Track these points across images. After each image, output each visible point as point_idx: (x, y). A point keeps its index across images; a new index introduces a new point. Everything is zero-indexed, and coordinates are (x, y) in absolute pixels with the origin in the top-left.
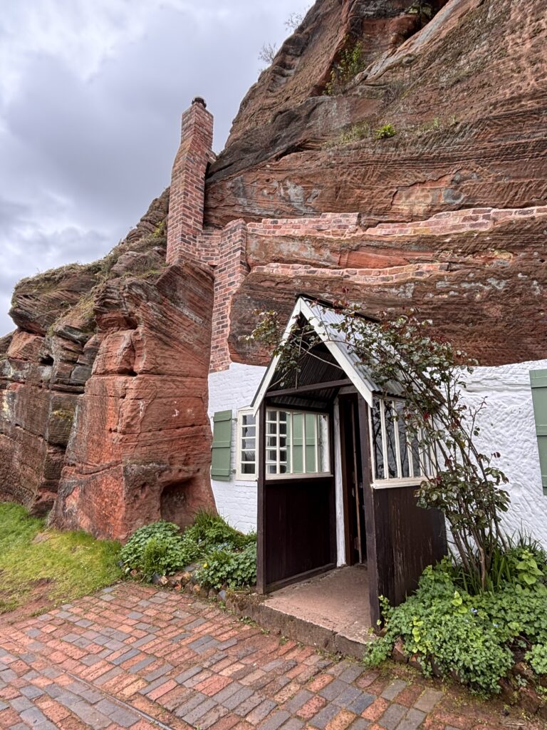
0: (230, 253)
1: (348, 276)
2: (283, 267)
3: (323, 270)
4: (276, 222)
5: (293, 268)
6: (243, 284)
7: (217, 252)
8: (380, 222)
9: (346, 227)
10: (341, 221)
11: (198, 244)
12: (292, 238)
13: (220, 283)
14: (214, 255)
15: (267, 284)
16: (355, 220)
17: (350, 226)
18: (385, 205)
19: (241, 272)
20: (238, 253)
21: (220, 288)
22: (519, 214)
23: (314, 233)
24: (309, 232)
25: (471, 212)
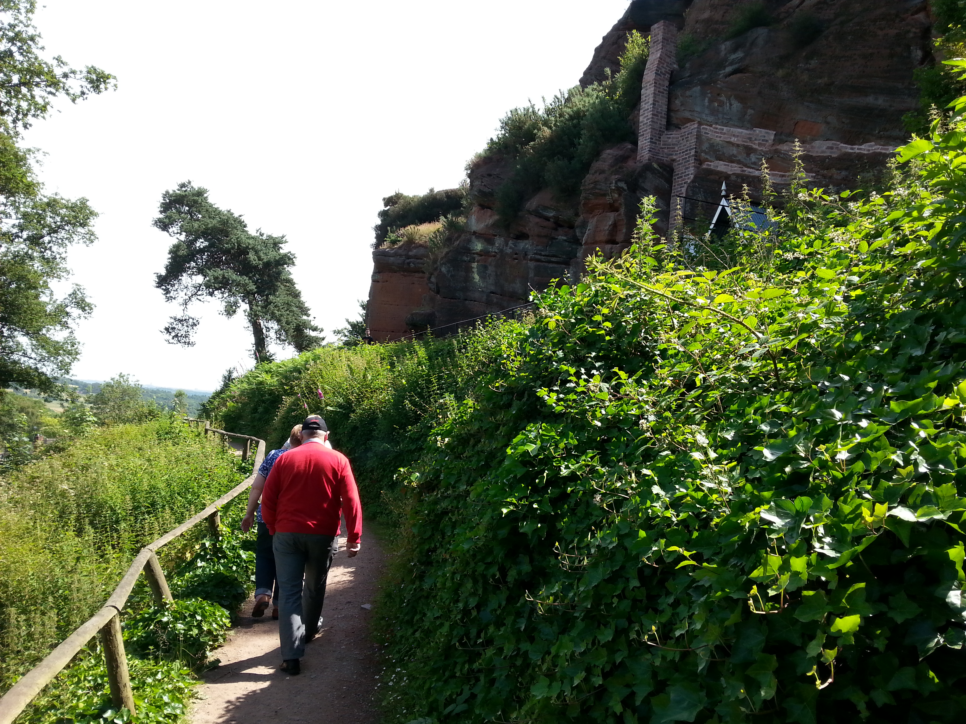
0: (687, 151)
2: (725, 165)
3: (751, 170)
4: (723, 129)
5: (731, 167)
6: (695, 177)
7: (676, 148)
8: (786, 141)
9: (767, 141)
10: (765, 136)
11: (662, 143)
12: (733, 144)
13: (678, 174)
14: (675, 151)
15: (712, 177)
16: (772, 137)
17: (769, 141)
19: (694, 166)
20: (693, 152)
21: (678, 178)
22: (850, 149)
23: (747, 142)
24: (744, 142)
25: (831, 144)
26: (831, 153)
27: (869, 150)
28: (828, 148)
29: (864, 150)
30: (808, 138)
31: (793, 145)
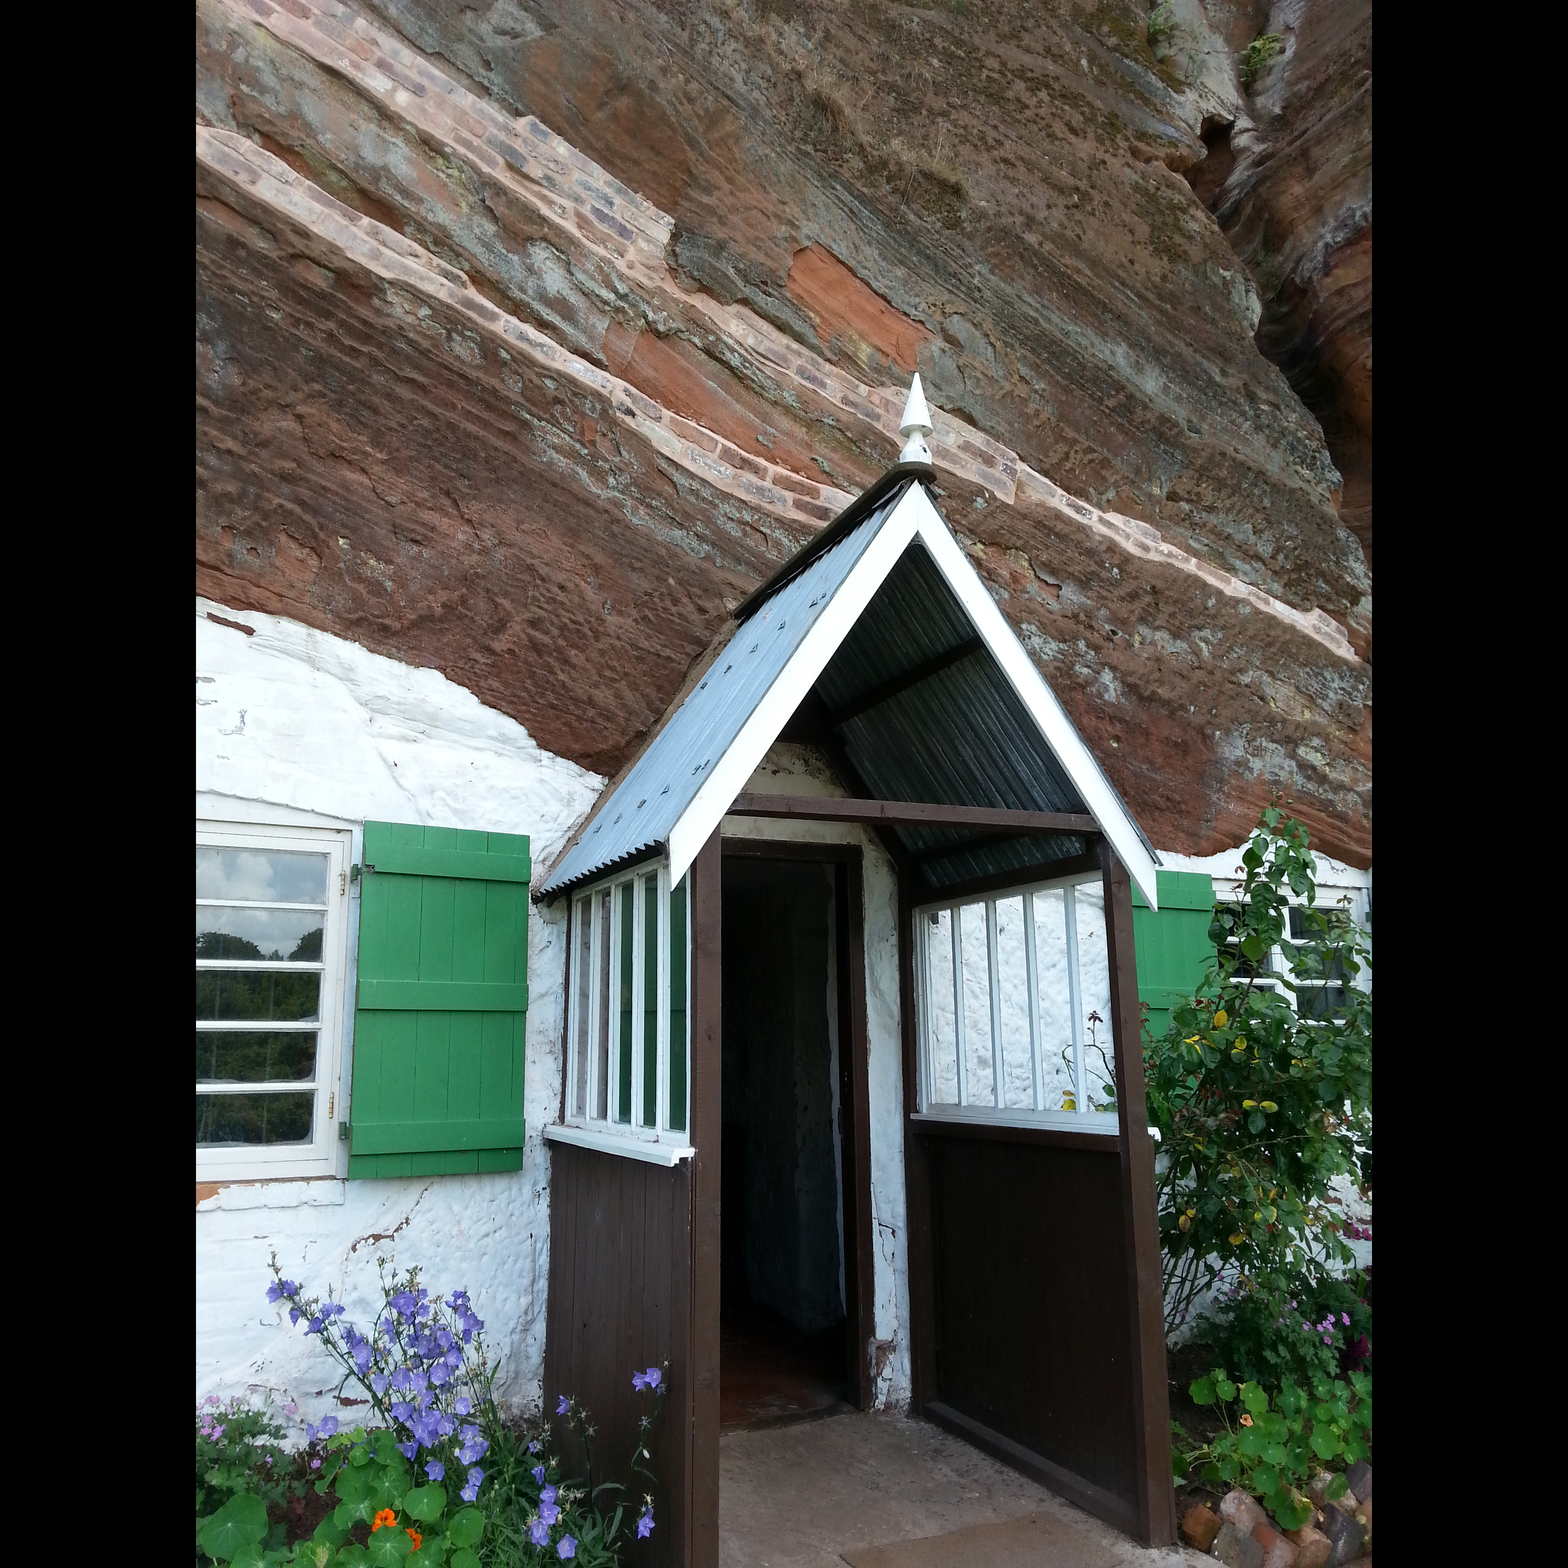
1: (630, 413)
8: (745, 302)
9: (624, 233)
10: (611, 204)
12: (376, 108)
16: (660, 233)
17: (643, 244)
18: (774, 265)
22: (1069, 505)
23: (491, 162)
24: (468, 145)
25: (978, 438)
26: (985, 476)
27: (1146, 549)
28: (967, 447)
29: (1128, 537)
30: (864, 352)
31: (780, 341)
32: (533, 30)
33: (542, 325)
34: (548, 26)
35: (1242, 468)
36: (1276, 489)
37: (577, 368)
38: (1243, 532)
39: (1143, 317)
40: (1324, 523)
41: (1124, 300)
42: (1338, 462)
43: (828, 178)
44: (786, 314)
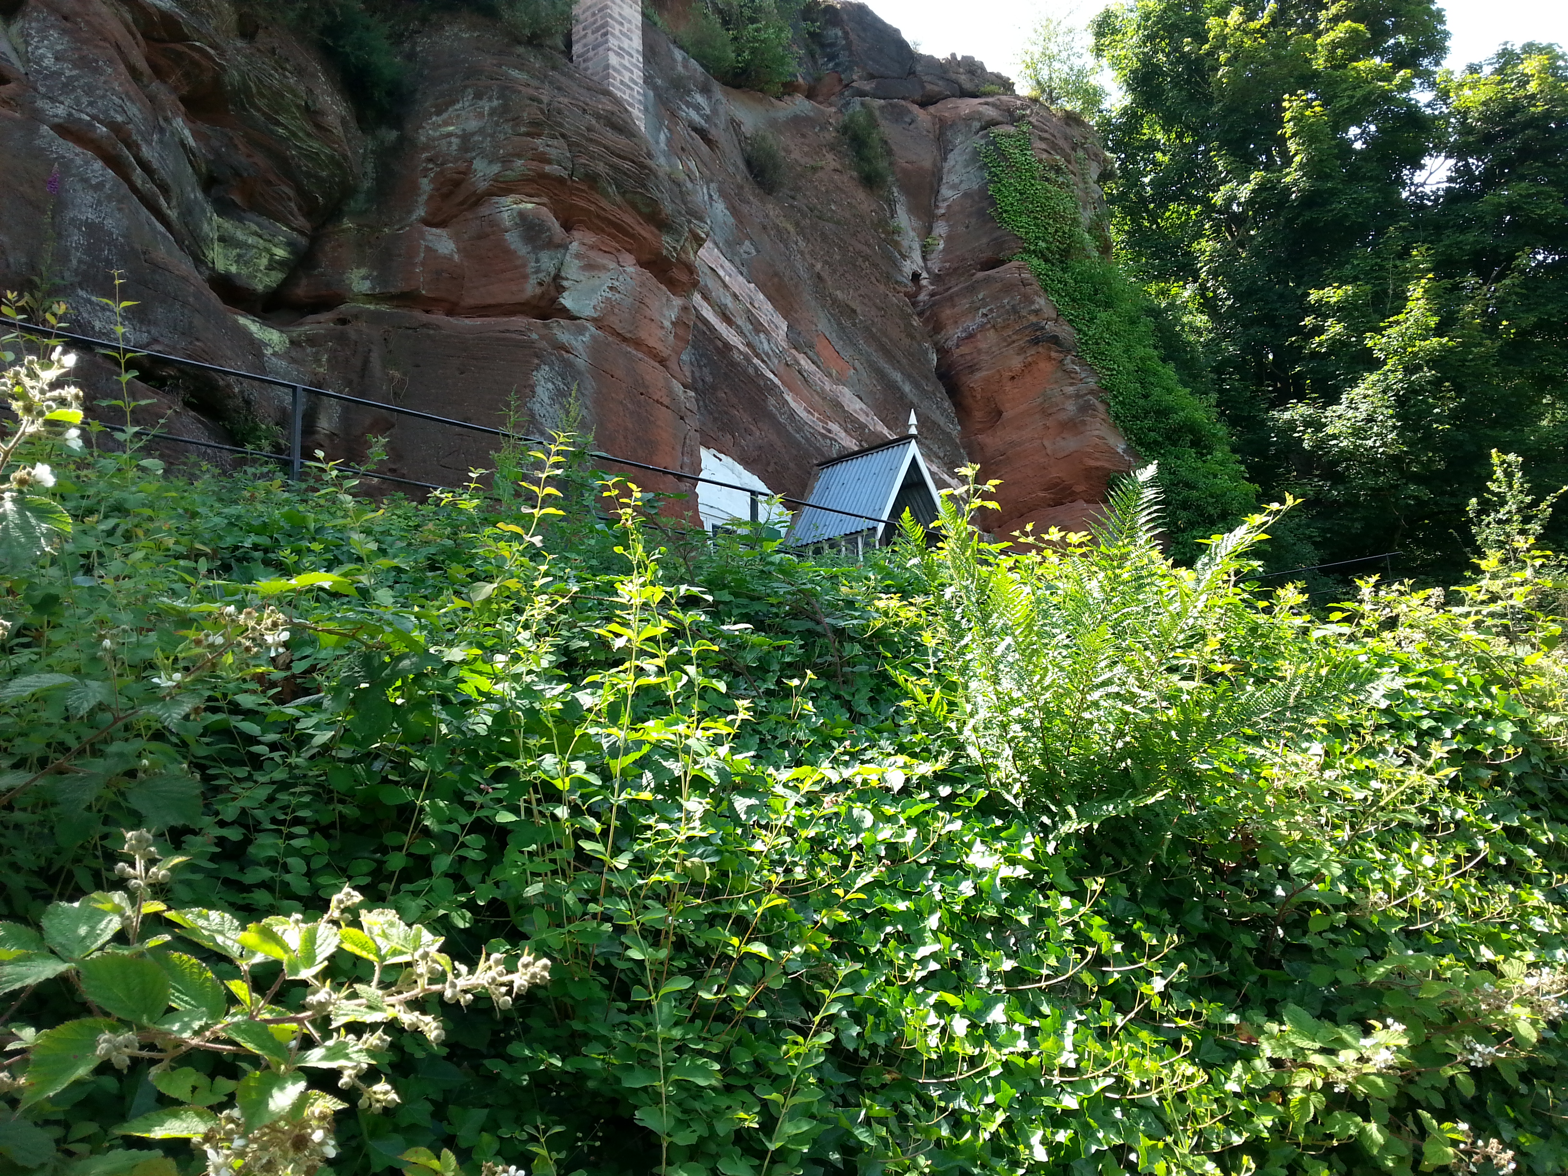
5: (727, 329)
8: (805, 353)
9: (778, 328)
16: (784, 329)
18: (812, 340)
22: (888, 433)
23: (748, 301)
24: (742, 296)
25: (864, 407)
26: (866, 420)
28: (861, 409)
30: (834, 373)
31: (813, 368)
32: (754, 253)
33: (763, 361)
34: (758, 251)
35: (934, 423)
36: (944, 432)
37: (772, 376)
38: (935, 448)
39: (904, 361)
40: (956, 447)
41: (899, 354)
42: (960, 423)
43: (823, 307)
44: (815, 358)
